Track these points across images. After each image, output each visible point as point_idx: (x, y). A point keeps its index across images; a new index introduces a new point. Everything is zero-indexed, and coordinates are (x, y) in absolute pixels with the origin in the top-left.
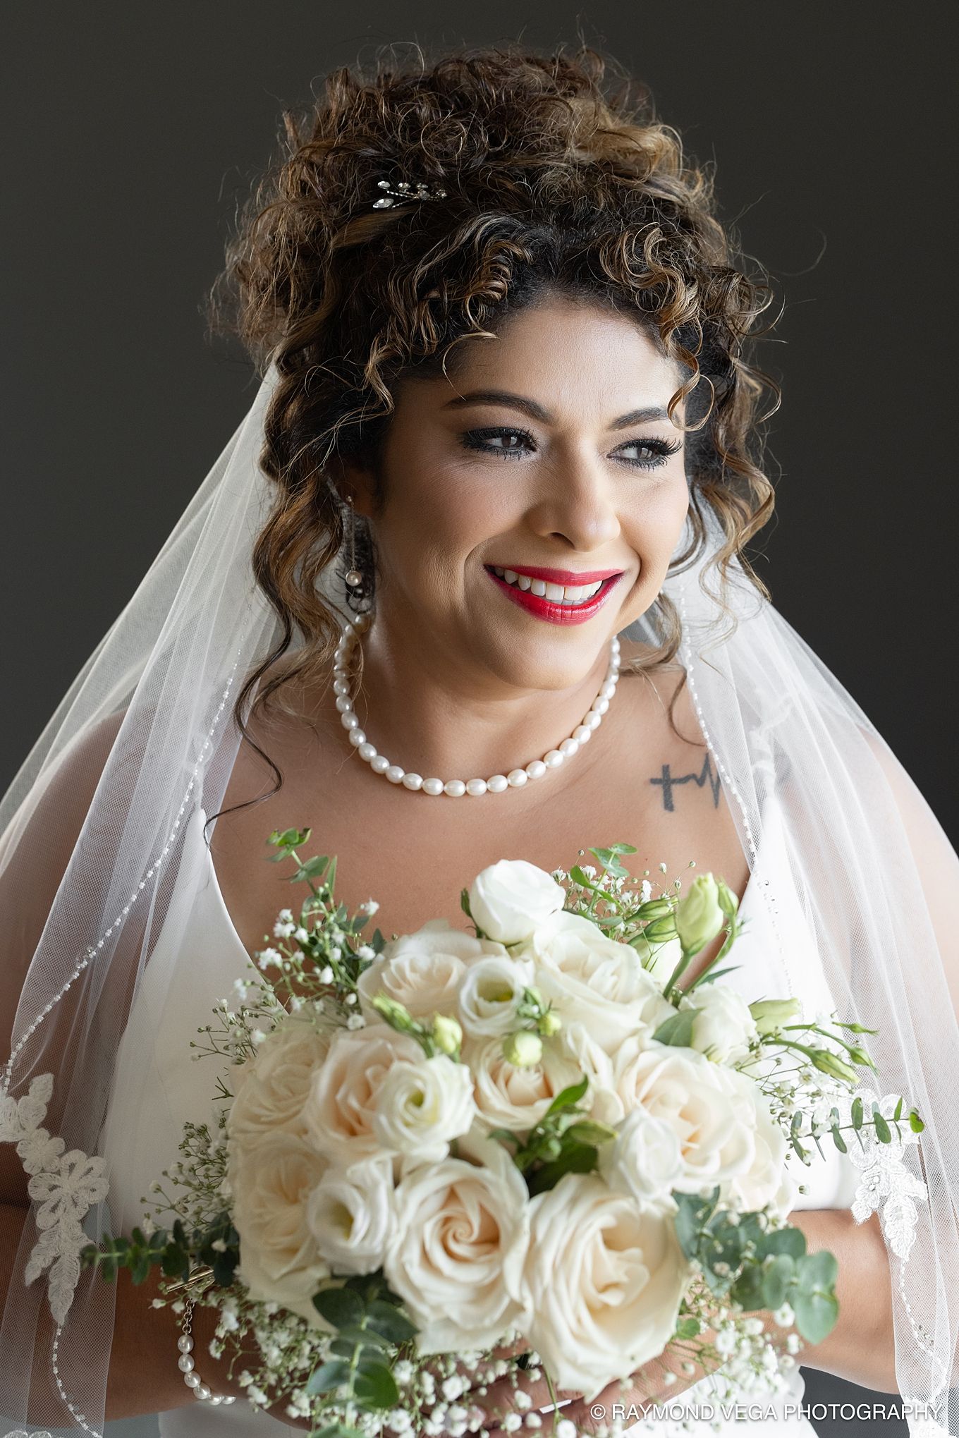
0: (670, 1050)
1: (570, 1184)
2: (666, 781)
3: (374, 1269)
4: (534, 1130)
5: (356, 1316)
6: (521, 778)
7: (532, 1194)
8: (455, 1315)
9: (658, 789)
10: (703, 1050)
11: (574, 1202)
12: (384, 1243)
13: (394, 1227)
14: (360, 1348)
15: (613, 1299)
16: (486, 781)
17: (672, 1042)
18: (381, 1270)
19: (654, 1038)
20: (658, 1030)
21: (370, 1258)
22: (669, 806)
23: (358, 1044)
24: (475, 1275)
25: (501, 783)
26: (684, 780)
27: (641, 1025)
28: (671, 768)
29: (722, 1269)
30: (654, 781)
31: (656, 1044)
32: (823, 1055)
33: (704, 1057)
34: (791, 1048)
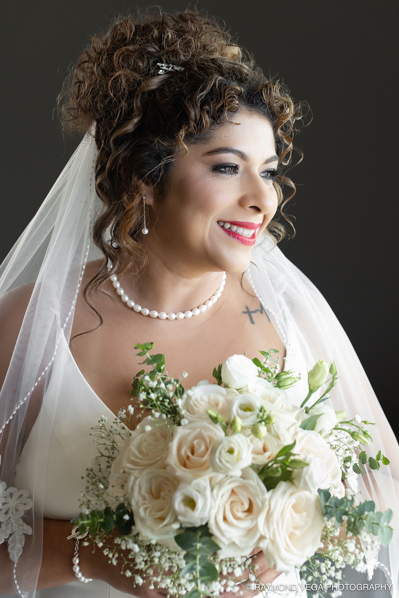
0: (306, 431)
1: (283, 486)
2: (248, 312)
3: (204, 523)
4: (267, 464)
5: (194, 544)
6: (197, 312)
7: (268, 490)
8: (237, 542)
9: (246, 315)
10: (319, 431)
11: (284, 493)
12: (209, 513)
13: (213, 505)
14: (199, 556)
15: (298, 533)
16: (184, 313)
17: (307, 428)
18: (207, 524)
19: (300, 427)
20: (302, 423)
21: (202, 520)
22: (252, 322)
23: (187, 431)
24: (246, 524)
25: (190, 314)
26: (255, 312)
27: (296, 421)
28: (249, 307)
29: (345, 518)
30: (244, 312)
31: (301, 429)
32: (356, 433)
33: (319, 434)
34: (342, 431)
